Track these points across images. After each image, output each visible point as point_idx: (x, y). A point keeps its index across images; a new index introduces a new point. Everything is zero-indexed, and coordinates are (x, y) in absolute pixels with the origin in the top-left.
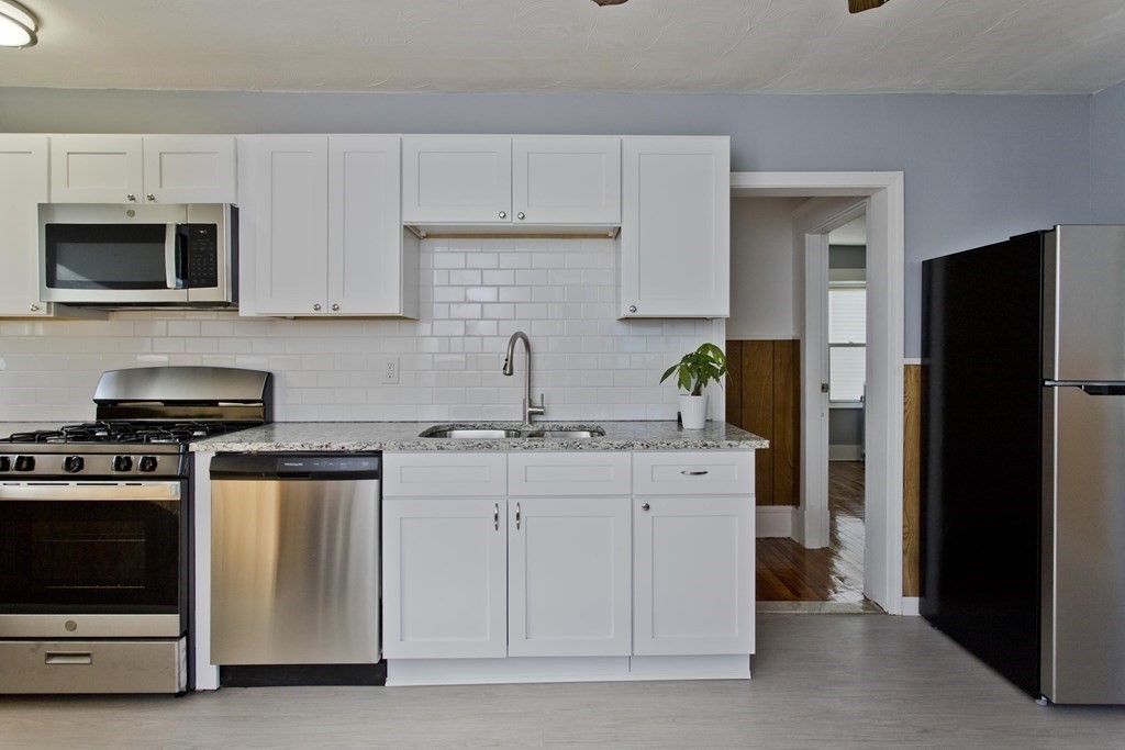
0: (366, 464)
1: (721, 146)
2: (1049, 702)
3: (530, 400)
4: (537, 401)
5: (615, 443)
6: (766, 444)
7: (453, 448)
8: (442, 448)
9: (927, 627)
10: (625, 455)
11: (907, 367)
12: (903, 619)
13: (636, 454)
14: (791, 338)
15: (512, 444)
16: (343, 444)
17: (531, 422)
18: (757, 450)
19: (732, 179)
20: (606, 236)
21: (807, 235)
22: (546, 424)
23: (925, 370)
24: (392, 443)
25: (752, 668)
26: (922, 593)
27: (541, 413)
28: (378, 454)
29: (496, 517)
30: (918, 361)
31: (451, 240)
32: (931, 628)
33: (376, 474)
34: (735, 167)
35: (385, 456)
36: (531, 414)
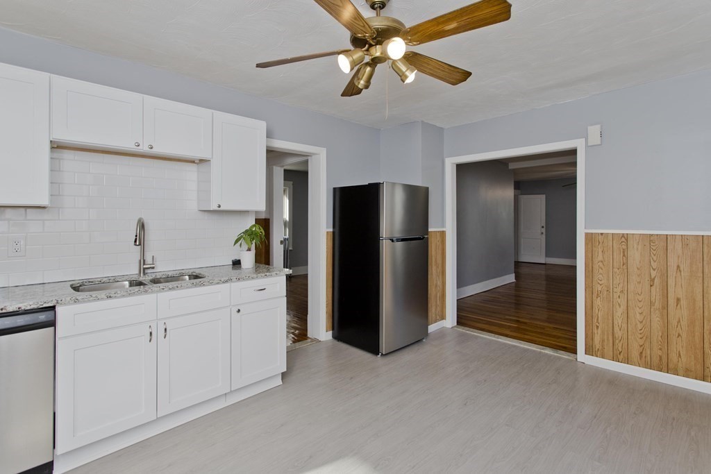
0: (42, 317)
1: (262, 126)
2: (382, 355)
3: (144, 261)
4: (149, 260)
5: (223, 280)
6: (291, 272)
7: (118, 295)
8: (110, 297)
9: (336, 342)
10: (227, 285)
11: (327, 232)
12: (326, 342)
13: (232, 284)
14: (264, 218)
15: (161, 287)
16: (20, 305)
17: (144, 274)
18: (287, 275)
19: (267, 141)
20: (193, 162)
21: (274, 167)
22: (157, 274)
23: (334, 233)
24: (68, 299)
25: (282, 379)
26: (333, 329)
27: (153, 268)
28: (53, 308)
29: (151, 333)
30: (331, 230)
31: (76, 152)
32: (337, 342)
33: (52, 324)
34: (269, 135)
35: (58, 309)
36: (144, 269)
